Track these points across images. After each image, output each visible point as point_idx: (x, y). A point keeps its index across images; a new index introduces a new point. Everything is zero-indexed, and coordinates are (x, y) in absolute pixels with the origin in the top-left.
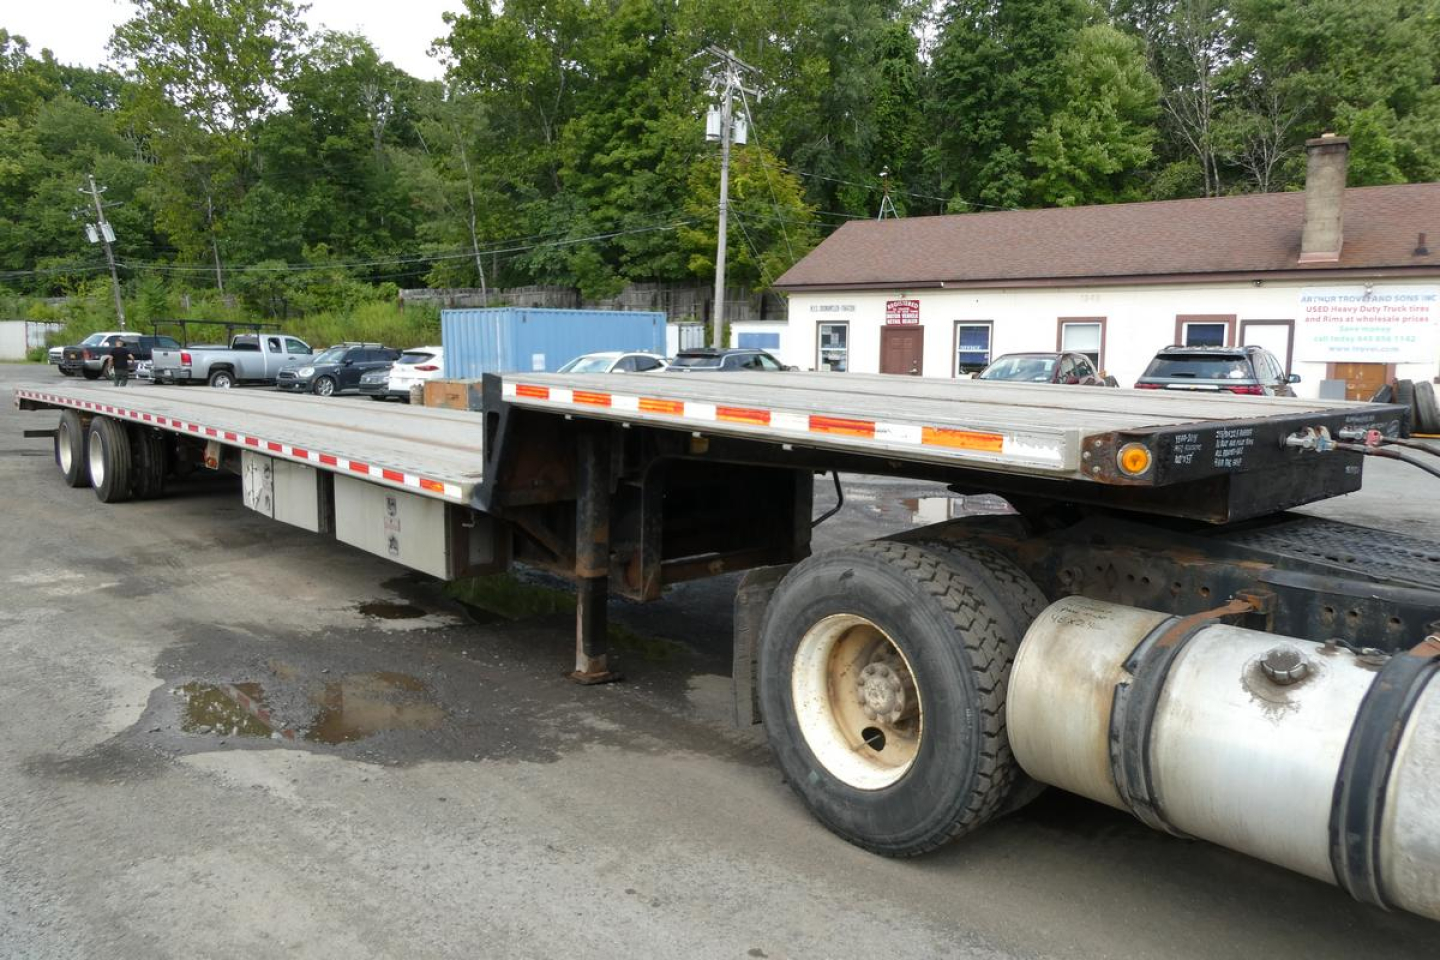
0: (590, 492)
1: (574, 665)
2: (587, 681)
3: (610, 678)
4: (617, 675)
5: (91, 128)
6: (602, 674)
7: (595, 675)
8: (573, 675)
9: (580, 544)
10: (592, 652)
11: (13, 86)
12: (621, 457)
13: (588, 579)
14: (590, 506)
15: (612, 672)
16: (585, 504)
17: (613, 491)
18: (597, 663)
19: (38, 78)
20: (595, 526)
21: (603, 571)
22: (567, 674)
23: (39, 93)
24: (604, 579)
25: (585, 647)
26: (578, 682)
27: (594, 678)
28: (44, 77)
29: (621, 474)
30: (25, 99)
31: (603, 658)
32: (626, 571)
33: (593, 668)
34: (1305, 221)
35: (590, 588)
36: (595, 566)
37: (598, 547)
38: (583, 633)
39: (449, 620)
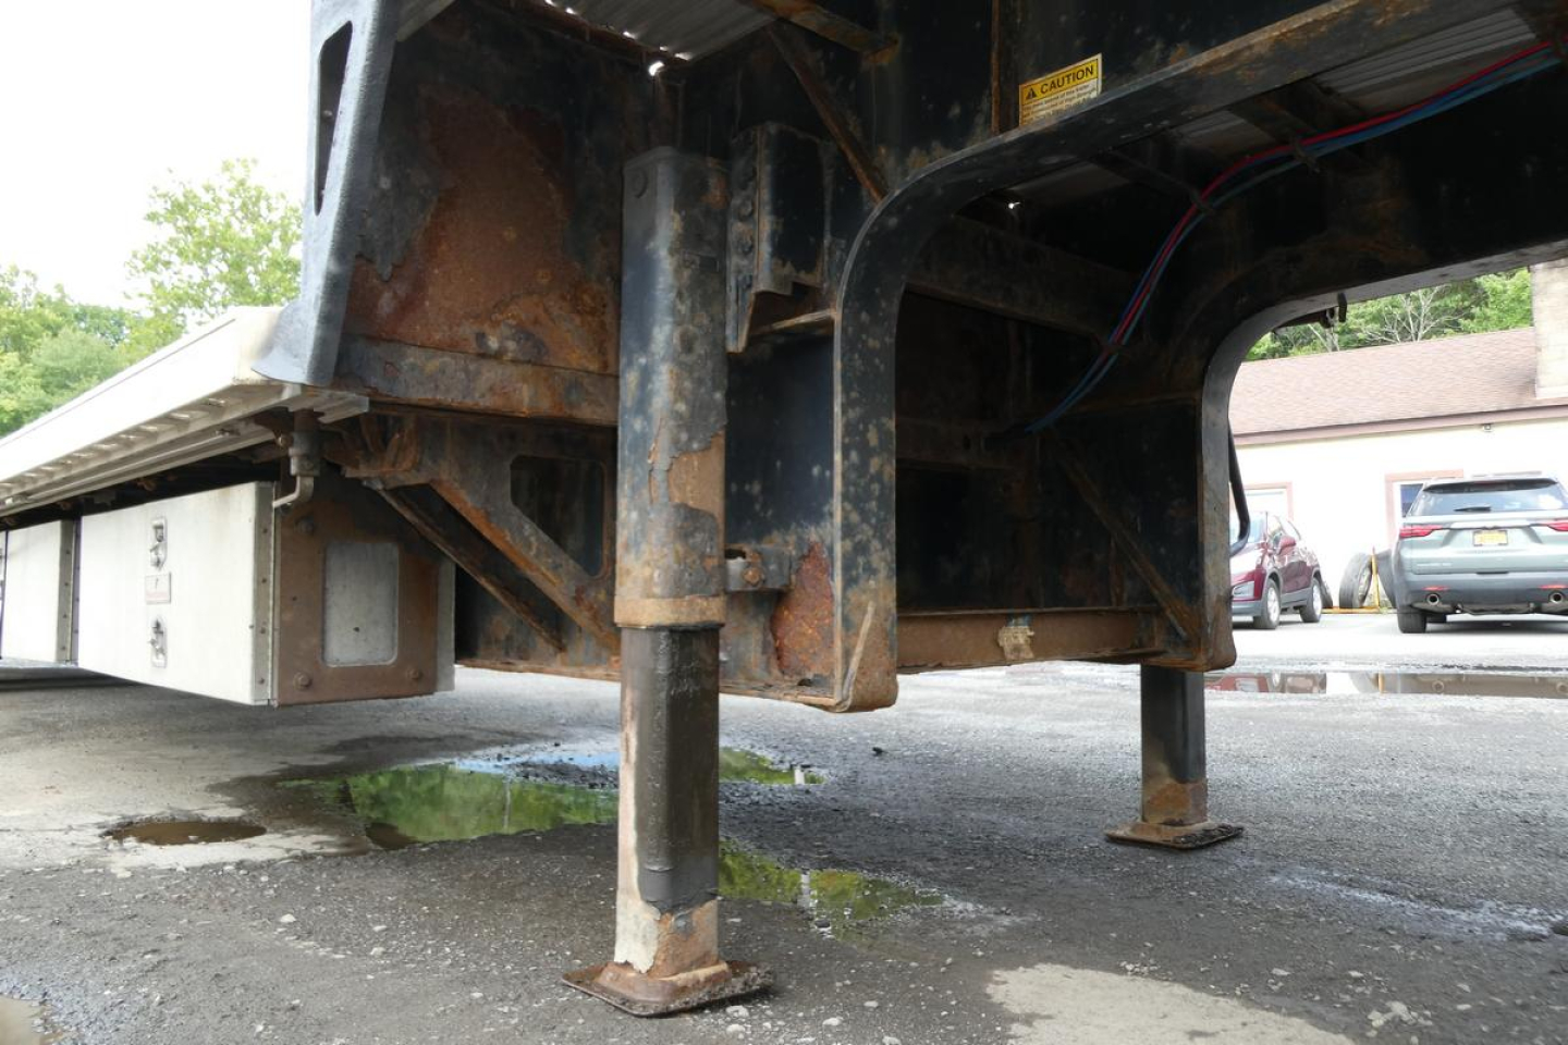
0: (663, 334)
1: (610, 943)
2: (656, 1001)
3: (737, 986)
4: (756, 976)
5: (100, 361)
6: (702, 973)
7: (682, 978)
8: (606, 978)
9: (628, 515)
10: (673, 896)
11: (20, 322)
12: (766, 224)
13: (656, 629)
14: (663, 381)
15: (737, 967)
16: (646, 375)
17: (737, 343)
18: (688, 932)
19: (47, 312)
20: (680, 450)
21: (709, 609)
22: (584, 979)
23: (48, 327)
24: (709, 633)
25: (643, 874)
26: (624, 1006)
27: (681, 990)
28: (55, 310)
29: (763, 283)
30: (31, 334)
31: (705, 915)
32: (773, 624)
33: (676, 952)
34: (1538, 349)
35: (662, 668)
36: (678, 589)
37: (689, 520)
38: (641, 824)
39: (305, 841)
